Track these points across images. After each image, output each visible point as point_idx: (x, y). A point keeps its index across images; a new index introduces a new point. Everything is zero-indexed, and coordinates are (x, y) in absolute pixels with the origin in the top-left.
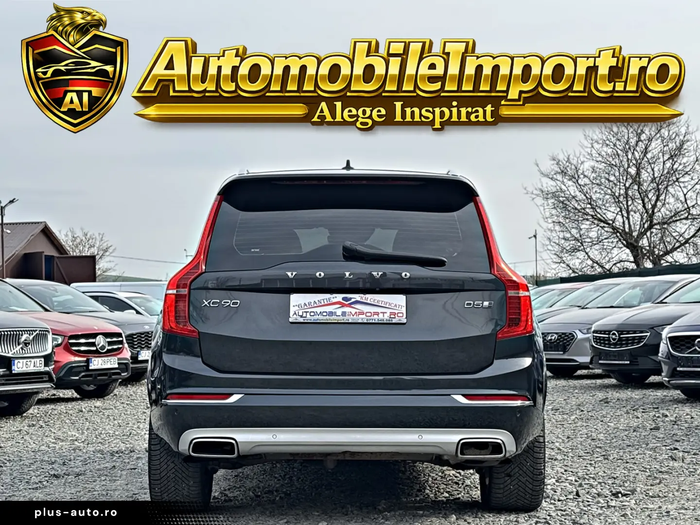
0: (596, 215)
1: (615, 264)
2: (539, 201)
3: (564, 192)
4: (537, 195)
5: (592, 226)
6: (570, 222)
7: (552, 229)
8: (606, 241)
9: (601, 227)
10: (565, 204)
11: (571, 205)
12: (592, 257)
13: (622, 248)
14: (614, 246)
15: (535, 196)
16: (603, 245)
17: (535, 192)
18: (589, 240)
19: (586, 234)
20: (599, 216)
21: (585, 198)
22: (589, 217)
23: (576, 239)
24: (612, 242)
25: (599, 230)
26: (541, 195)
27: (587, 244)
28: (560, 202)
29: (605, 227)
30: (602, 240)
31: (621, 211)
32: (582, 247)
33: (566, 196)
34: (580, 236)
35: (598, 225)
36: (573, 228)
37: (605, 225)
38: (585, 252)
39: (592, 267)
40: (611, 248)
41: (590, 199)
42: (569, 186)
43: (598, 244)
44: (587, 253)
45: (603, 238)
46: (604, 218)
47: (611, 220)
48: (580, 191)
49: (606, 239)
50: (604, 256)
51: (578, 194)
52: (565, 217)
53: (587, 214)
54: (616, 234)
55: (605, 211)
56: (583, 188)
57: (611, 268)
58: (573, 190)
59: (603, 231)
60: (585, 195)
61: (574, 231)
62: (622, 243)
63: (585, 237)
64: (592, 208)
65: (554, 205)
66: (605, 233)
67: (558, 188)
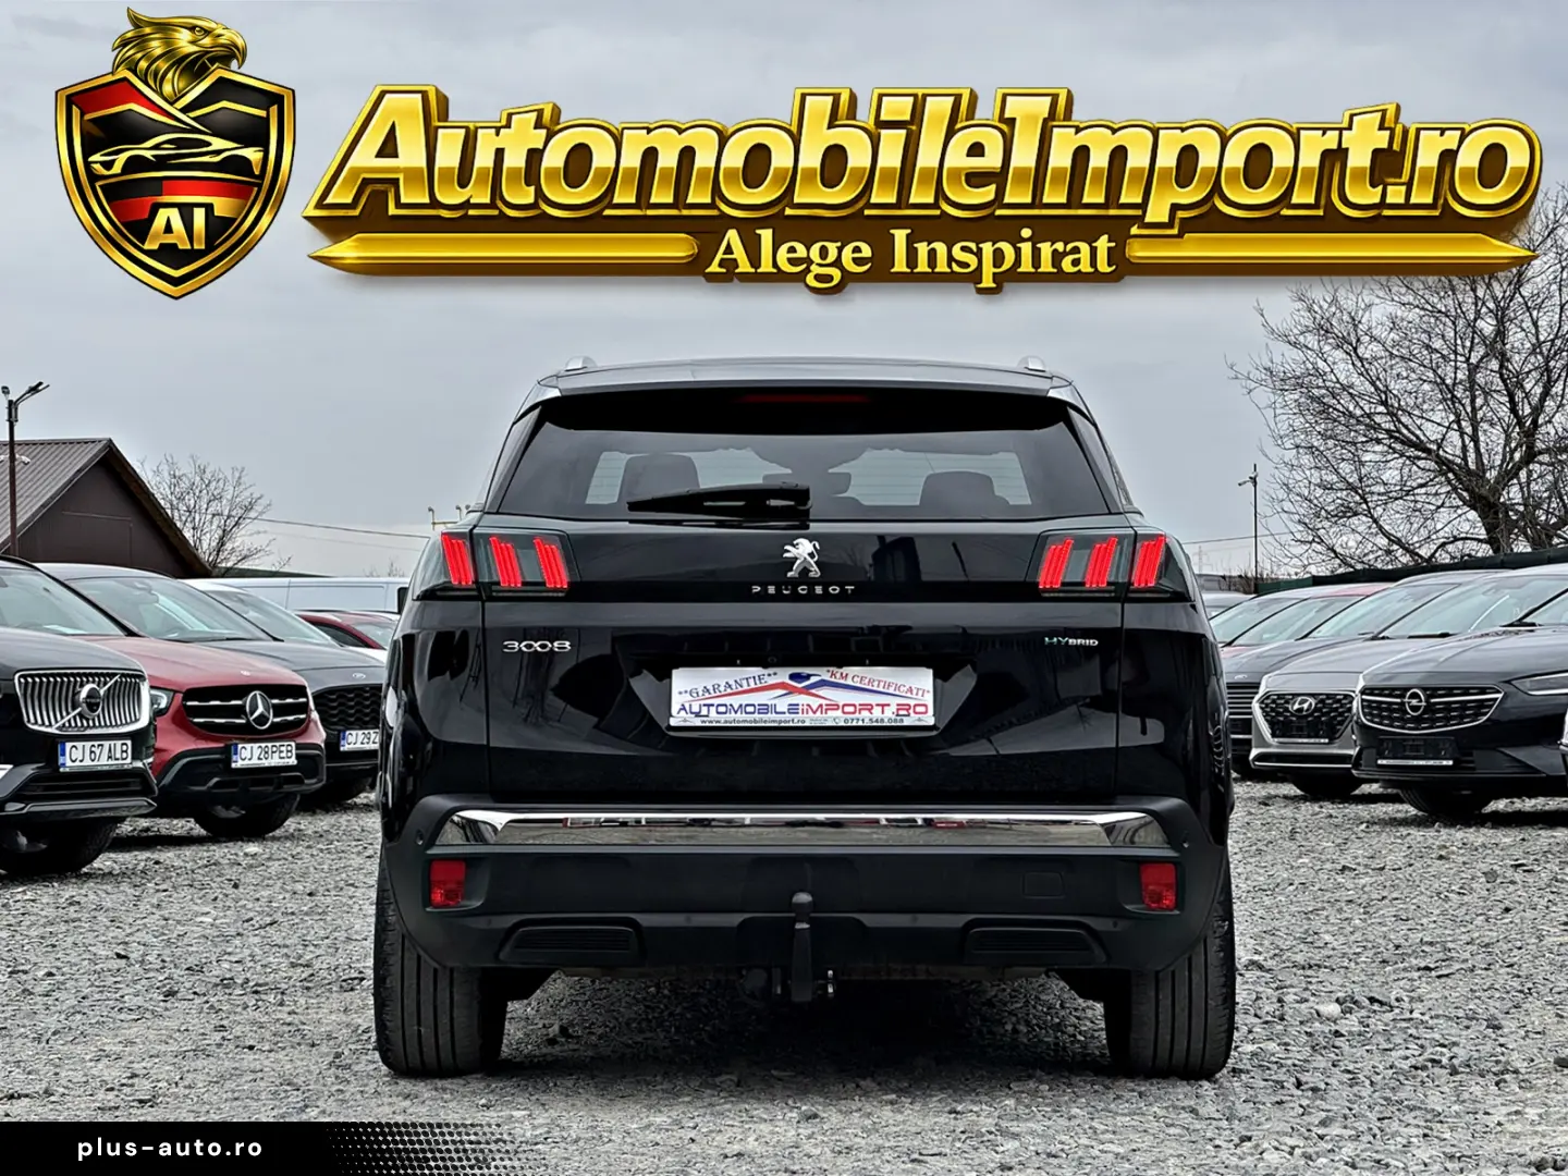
0: (1398, 431)
1: (1443, 545)
2: (1264, 395)
3: (1322, 375)
4: (1260, 383)
5: (1389, 457)
6: (1336, 445)
7: (1295, 462)
8: (1423, 490)
9: (1409, 458)
10: (1325, 404)
11: (1339, 407)
12: (1387, 527)
13: (1458, 507)
14: (1439, 503)
15: (1254, 385)
16: (1416, 502)
17: (1256, 375)
18: (1382, 490)
19: (1374, 474)
20: (1405, 431)
21: (1373, 390)
22: (1381, 436)
23: (1351, 488)
24: (1436, 494)
25: (1404, 464)
26: (1269, 381)
27: (1375, 498)
28: (1313, 399)
29: (1419, 458)
30: (1414, 489)
31: (1458, 422)
32: (1364, 506)
33: (1328, 384)
34: (1361, 480)
35: (1402, 455)
36: (1343, 460)
37: (1420, 453)
38: (1372, 517)
39: (1388, 552)
40: (1433, 508)
41: (1385, 393)
42: (1334, 363)
43: (1401, 498)
44: (1375, 521)
45: (1414, 484)
46: (1418, 437)
47: (1435, 442)
48: (1362, 374)
49: (1421, 486)
50: (1415, 526)
51: (1356, 380)
52: (1324, 436)
53: (1377, 427)
54: (1445, 474)
55: (1418, 422)
56: (1367, 366)
57: (1433, 555)
58: (1344, 370)
59: (1415, 468)
60: (1373, 383)
61: (1345, 468)
62: (1461, 498)
63: (1369, 483)
64: (1388, 414)
65: (1299, 405)
66: (1420, 473)
67: (1310, 366)
